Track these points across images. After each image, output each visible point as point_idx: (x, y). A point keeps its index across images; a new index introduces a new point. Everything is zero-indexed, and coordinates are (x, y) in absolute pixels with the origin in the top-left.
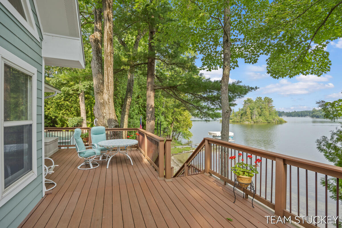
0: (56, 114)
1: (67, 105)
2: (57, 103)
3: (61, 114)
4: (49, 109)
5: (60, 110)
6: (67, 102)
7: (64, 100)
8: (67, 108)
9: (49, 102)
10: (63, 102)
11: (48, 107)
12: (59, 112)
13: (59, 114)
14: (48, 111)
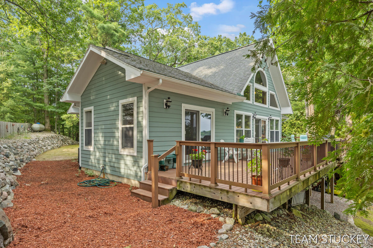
0: (290, 132)
1: (299, 123)
2: (290, 122)
3: (293, 132)
4: (285, 128)
5: (293, 128)
6: (299, 121)
7: (296, 120)
8: (298, 126)
9: (285, 122)
10: (295, 122)
11: (285, 126)
12: (292, 130)
13: (292, 131)
14: (284, 129)
